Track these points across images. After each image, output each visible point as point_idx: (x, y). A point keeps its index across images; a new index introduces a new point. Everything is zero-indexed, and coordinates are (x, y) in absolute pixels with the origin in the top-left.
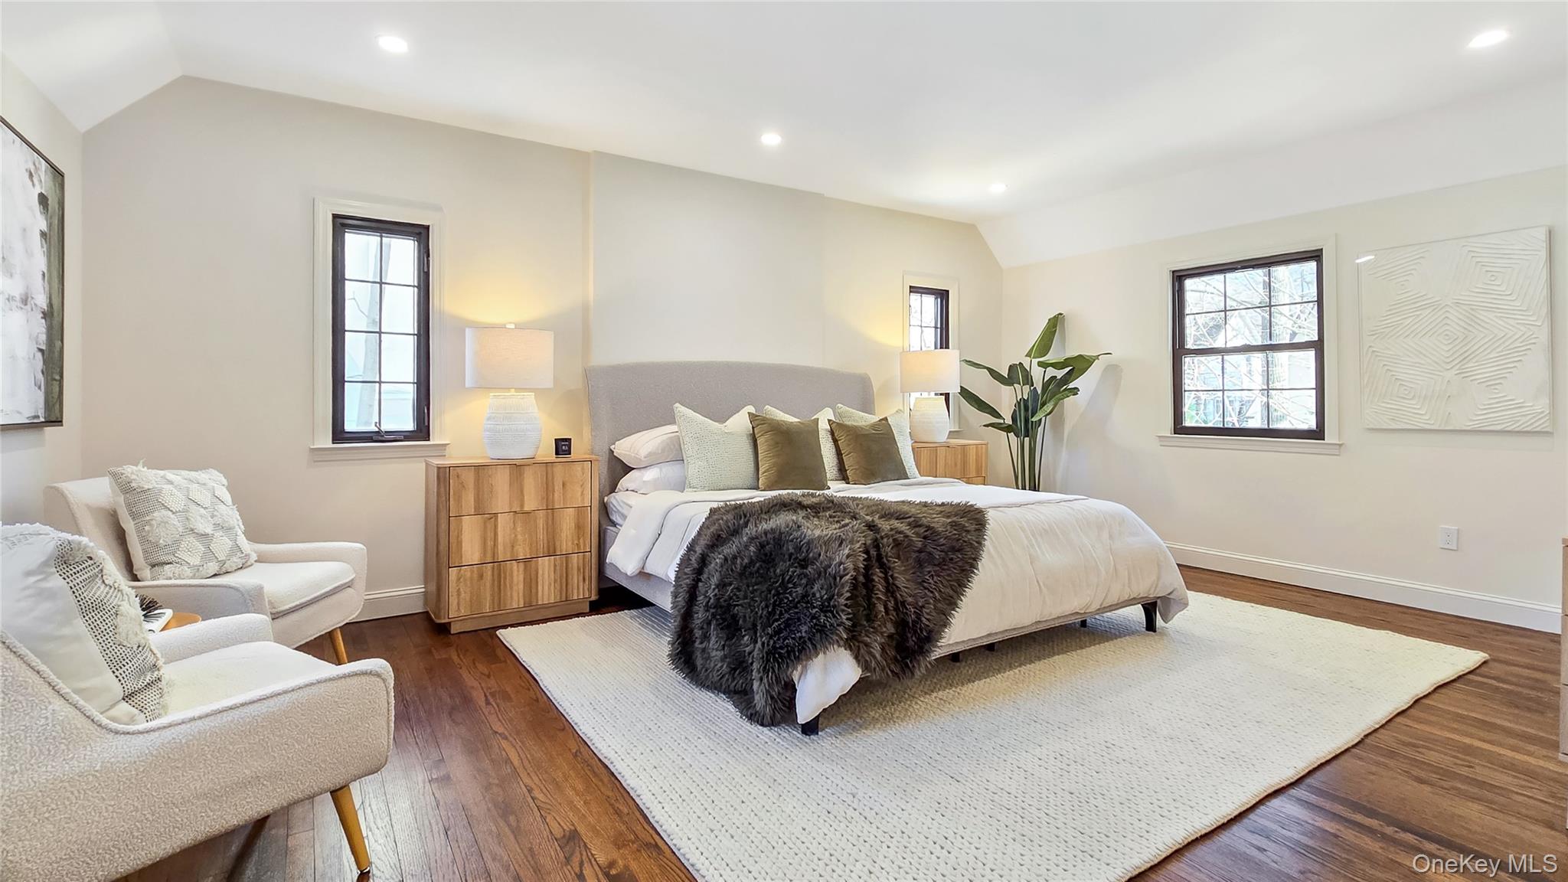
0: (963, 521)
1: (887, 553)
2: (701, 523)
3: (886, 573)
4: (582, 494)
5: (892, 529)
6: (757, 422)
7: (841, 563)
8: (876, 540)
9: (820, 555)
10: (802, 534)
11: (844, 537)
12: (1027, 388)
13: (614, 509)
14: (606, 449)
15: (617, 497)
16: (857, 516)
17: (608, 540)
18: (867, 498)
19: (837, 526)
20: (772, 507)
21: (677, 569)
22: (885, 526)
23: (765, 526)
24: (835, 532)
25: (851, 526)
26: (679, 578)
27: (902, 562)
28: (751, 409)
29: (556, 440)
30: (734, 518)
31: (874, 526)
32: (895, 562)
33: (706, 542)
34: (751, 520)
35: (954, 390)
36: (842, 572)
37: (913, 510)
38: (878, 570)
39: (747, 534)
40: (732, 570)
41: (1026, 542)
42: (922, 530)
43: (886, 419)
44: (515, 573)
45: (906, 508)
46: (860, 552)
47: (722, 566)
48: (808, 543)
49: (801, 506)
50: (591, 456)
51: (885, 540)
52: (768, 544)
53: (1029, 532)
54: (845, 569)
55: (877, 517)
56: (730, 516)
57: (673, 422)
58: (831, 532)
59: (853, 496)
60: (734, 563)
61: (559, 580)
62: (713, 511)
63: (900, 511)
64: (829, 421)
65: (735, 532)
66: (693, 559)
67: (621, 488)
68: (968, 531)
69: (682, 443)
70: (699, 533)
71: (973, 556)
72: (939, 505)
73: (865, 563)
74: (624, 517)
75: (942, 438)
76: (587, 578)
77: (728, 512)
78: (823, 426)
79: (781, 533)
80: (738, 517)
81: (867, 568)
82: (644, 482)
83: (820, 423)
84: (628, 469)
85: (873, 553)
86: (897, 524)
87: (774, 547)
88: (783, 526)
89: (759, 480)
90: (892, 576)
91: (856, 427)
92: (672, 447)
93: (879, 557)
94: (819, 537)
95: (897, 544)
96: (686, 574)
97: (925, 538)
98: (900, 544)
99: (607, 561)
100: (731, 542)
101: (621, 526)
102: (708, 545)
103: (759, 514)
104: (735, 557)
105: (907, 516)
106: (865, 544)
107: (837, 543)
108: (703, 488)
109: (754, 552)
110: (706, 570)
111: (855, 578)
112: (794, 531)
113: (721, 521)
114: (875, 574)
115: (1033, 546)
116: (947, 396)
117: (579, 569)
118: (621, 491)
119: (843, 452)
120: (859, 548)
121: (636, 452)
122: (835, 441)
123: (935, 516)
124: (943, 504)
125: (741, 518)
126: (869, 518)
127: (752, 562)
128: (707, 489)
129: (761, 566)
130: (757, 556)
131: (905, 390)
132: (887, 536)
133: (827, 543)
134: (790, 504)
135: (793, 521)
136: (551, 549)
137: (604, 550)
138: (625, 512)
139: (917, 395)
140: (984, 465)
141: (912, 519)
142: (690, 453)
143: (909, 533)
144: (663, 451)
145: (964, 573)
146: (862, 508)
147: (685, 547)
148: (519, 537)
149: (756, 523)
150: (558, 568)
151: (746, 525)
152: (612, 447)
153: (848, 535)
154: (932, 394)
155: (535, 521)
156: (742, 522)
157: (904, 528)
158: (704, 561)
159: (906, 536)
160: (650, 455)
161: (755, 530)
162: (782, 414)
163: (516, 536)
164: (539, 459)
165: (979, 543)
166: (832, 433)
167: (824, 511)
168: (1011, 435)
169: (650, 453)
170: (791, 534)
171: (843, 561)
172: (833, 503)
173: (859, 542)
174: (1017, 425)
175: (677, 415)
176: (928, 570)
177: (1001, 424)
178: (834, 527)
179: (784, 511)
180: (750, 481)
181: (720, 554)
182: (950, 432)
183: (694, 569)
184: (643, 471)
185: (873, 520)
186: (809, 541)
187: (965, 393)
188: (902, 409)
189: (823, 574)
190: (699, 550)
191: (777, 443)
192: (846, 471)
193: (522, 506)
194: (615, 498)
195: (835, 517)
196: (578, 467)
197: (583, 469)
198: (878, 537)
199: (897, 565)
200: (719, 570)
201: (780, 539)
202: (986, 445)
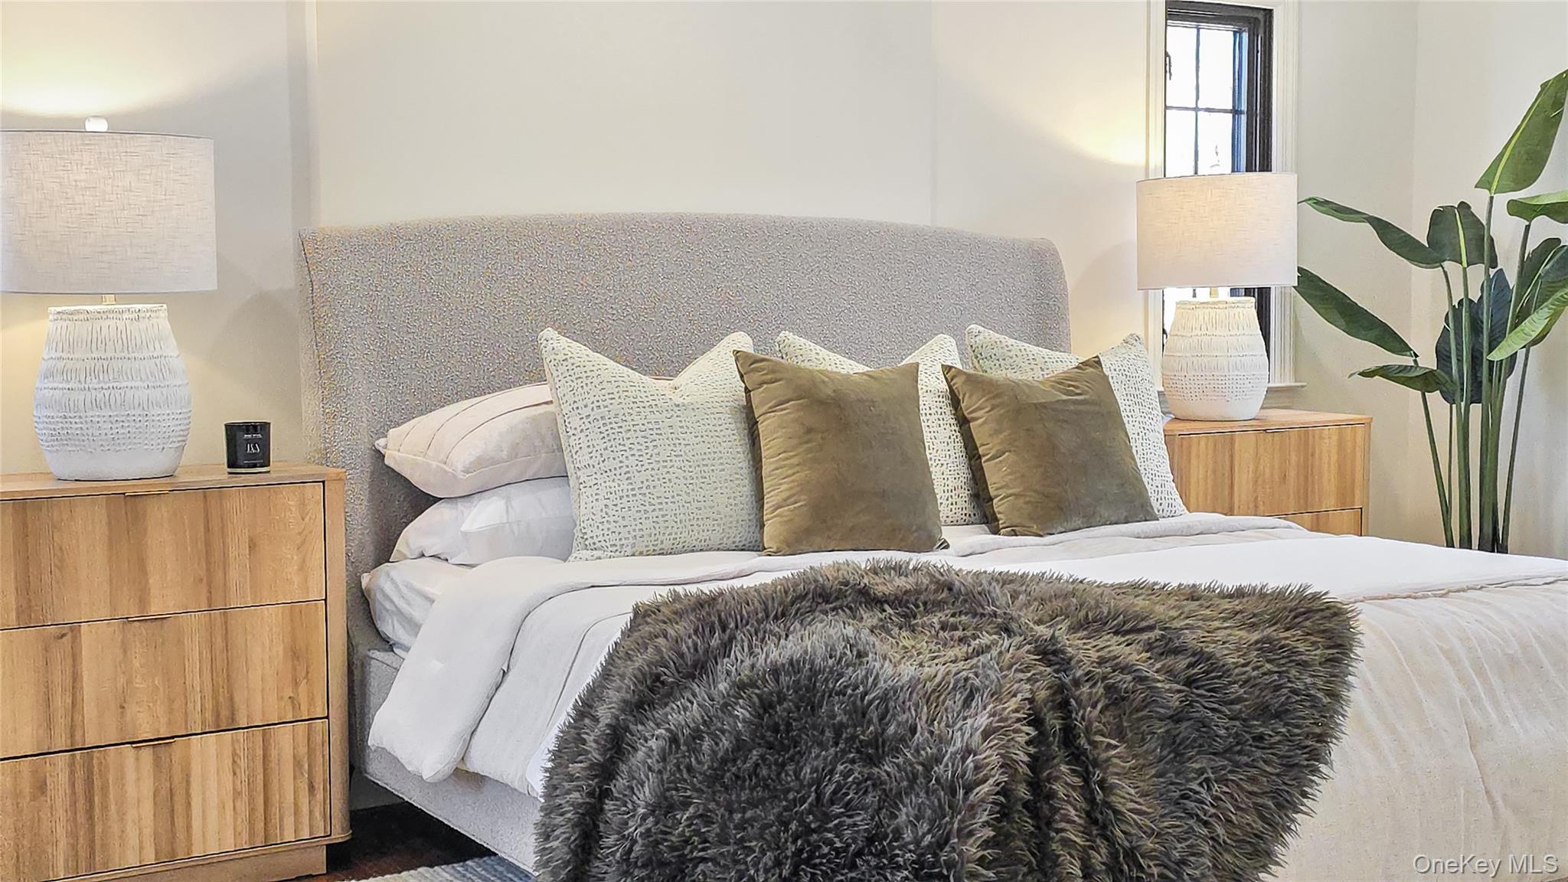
0: (1290, 638)
1: (1090, 723)
2: (611, 643)
3: (1086, 777)
4: (302, 568)
5: (1102, 661)
6: (757, 377)
7: (968, 751)
8: (1061, 688)
9: (913, 730)
10: (869, 672)
11: (977, 683)
12: (1478, 274)
13: (388, 605)
14: (363, 448)
15: (393, 574)
16: (1014, 626)
17: (374, 684)
18: (1040, 578)
19: (960, 651)
20: (792, 604)
21: (550, 765)
22: (1083, 650)
23: (776, 652)
24: (954, 668)
25: (994, 652)
26: (555, 788)
27: (1129, 747)
28: (742, 341)
29: (227, 426)
30: (696, 631)
31: (1055, 653)
32: (1109, 746)
33: (623, 694)
34: (739, 636)
35: (1282, 279)
36: (969, 775)
37: (1160, 609)
38: (1064, 768)
39: (728, 673)
40: (689, 769)
41: (1458, 689)
42: (1182, 662)
43: (1097, 363)
44: (131, 776)
45: (1140, 603)
46: (1019, 720)
47: (664, 759)
48: (884, 698)
49: (867, 598)
50: (323, 469)
51: (1085, 689)
52: (782, 699)
53: (1467, 663)
54: (977, 768)
55: (1064, 626)
56: (683, 628)
57: (535, 374)
58: (942, 669)
59: (1004, 568)
60: (695, 750)
61: (245, 790)
62: (641, 614)
63: (1125, 613)
64: (947, 369)
65: (699, 668)
66: (590, 739)
67: (405, 551)
68: (1303, 665)
69: (561, 429)
70: (606, 674)
71: (1318, 730)
72: (1231, 596)
73: (1032, 750)
74: (414, 627)
75: (1248, 406)
76: (319, 786)
77: (679, 614)
78: (932, 385)
79: (814, 672)
80: (704, 629)
81: (1036, 763)
82: (465, 534)
83: (921, 377)
84: (421, 501)
85: (1053, 721)
86: (1116, 646)
87: (798, 708)
88: (821, 651)
89: (762, 526)
90: (1101, 783)
91: (1016, 385)
92: (537, 443)
93: (1068, 735)
94: (913, 684)
95: (1116, 698)
96: (571, 778)
97: (1190, 682)
98: (1123, 699)
99: (369, 743)
100: (687, 694)
101: (407, 649)
102: (625, 701)
103: (759, 622)
104: (697, 735)
105: (1144, 624)
106: (1031, 701)
107: (959, 698)
108: (618, 551)
109: (744, 721)
110: (624, 768)
111: (1005, 791)
112: (848, 666)
113: (661, 641)
114: (1056, 779)
115: (1476, 700)
116: (1262, 296)
117: (297, 764)
118: (406, 558)
119: (981, 450)
120: (1016, 711)
121: (442, 457)
122: (963, 422)
123: (1217, 624)
124: (1239, 593)
125: (712, 632)
126: (1042, 630)
127: (740, 747)
128: (629, 551)
129: (762, 757)
130: (753, 733)
131: (1151, 281)
132: (1089, 677)
133: (934, 696)
134: (840, 595)
135: (847, 640)
136: (225, 713)
137: (363, 715)
138: (416, 614)
139: (1185, 294)
140: (1358, 476)
141: (1158, 632)
142: (583, 458)
143: (1149, 670)
144: (514, 451)
145: (1294, 772)
146: (1028, 604)
147: (569, 708)
148: (139, 683)
149: (750, 647)
150: (243, 763)
151: (726, 647)
152: (380, 443)
153: (987, 676)
154: (1224, 293)
155: (180, 642)
156: (715, 642)
157: (1135, 656)
158: (617, 743)
159: (1142, 680)
160: (480, 463)
161: (748, 662)
162: (824, 353)
163: (129, 682)
164: (184, 478)
165: (1334, 695)
166: (955, 401)
167: (927, 611)
168: (1435, 398)
169: (479, 458)
170: (841, 675)
171: (973, 746)
172: (950, 589)
173: (1015, 695)
174: (1450, 374)
175: (548, 356)
176: (1196, 766)
177: (1406, 368)
178: (951, 653)
179: (826, 613)
180: (741, 532)
181: (658, 726)
182: (1269, 390)
183: (592, 766)
184: (461, 505)
185: (1053, 635)
186: (886, 692)
187: (1311, 286)
188: (1141, 333)
189: (921, 780)
190: (605, 714)
191: (809, 431)
192: (991, 499)
193: (143, 601)
194: (388, 575)
195: (955, 628)
196: (289, 498)
197: (302, 504)
198: (1067, 680)
199: (1115, 754)
200: (656, 767)
201: (811, 689)
202: (1367, 424)
